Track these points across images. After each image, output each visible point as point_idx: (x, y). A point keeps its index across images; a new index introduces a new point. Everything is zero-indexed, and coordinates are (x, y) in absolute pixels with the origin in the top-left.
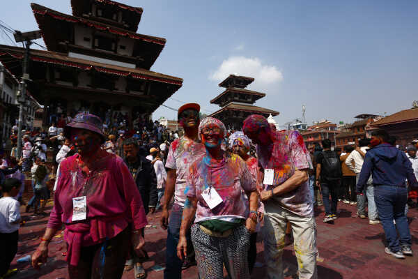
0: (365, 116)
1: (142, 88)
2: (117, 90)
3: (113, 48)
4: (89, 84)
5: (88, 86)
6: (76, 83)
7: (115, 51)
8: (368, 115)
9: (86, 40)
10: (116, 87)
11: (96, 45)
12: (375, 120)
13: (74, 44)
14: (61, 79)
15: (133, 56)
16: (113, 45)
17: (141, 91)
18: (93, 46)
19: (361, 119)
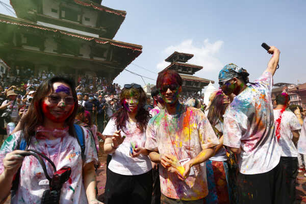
0: (281, 84)
1: (105, 55)
2: (82, 55)
3: (79, 20)
4: (56, 50)
5: (54, 51)
6: (43, 49)
7: (81, 22)
8: (284, 84)
9: (54, 11)
10: (81, 53)
11: (63, 16)
12: (289, 87)
13: (42, 14)
14: (28, 44)
15: (97, 27)
16: (79, 17)
17: (104, 58)
18: (60, 17)
19: (277, 87)
